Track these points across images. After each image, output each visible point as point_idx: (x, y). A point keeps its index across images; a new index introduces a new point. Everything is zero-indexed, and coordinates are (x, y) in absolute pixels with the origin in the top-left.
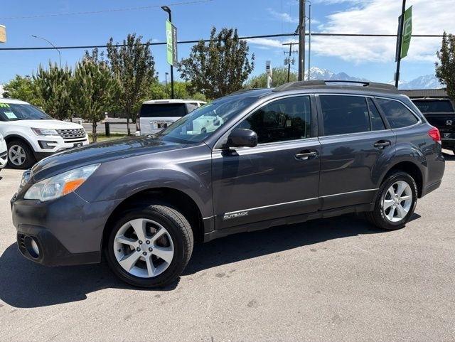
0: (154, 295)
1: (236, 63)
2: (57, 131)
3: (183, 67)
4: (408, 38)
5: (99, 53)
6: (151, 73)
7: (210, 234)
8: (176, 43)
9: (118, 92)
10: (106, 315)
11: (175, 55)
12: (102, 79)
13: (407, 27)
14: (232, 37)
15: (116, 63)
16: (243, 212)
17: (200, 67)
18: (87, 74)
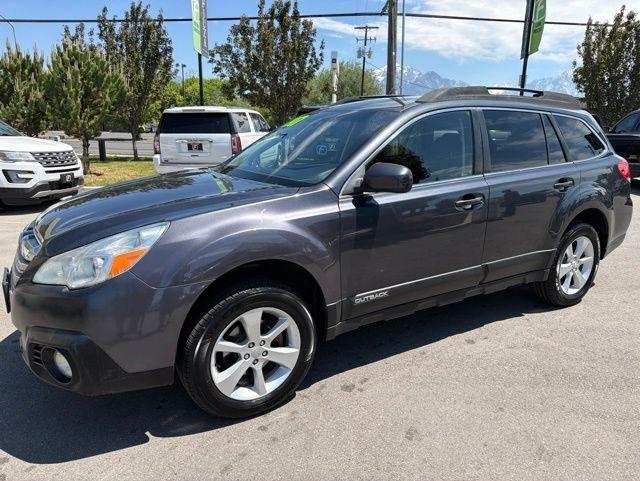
0: (257, 426)
1: (298, 54)
2: (33, 154)
3: (217, 57)
4: (541, 25)
5: (86, 31)
6: (167, 65)
7: (336, 328)
8: (206, 19)
9: (122, 95)
10: (190, 468)
11: (204, 39)
12: (96, 72)
13: (539, 9)
14: (290, 14)
15: (115, 48)
16: (382, 292)
17: (242, 58)
18: (72, 63)
